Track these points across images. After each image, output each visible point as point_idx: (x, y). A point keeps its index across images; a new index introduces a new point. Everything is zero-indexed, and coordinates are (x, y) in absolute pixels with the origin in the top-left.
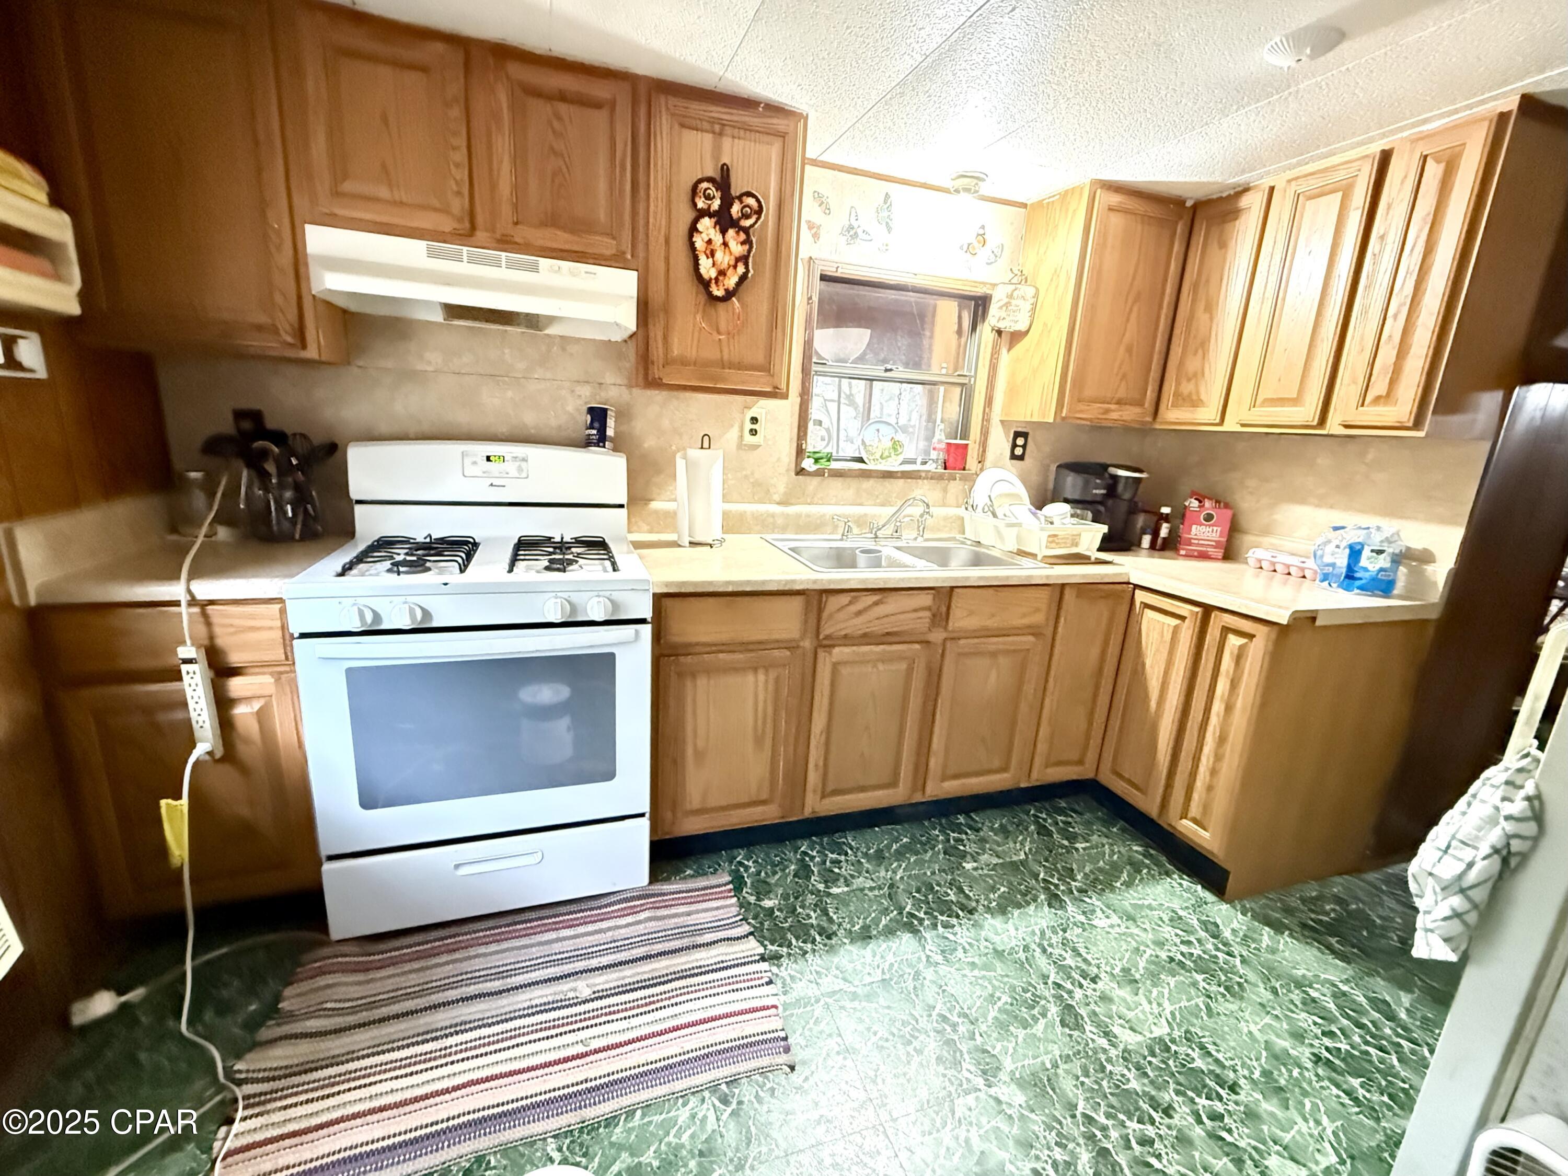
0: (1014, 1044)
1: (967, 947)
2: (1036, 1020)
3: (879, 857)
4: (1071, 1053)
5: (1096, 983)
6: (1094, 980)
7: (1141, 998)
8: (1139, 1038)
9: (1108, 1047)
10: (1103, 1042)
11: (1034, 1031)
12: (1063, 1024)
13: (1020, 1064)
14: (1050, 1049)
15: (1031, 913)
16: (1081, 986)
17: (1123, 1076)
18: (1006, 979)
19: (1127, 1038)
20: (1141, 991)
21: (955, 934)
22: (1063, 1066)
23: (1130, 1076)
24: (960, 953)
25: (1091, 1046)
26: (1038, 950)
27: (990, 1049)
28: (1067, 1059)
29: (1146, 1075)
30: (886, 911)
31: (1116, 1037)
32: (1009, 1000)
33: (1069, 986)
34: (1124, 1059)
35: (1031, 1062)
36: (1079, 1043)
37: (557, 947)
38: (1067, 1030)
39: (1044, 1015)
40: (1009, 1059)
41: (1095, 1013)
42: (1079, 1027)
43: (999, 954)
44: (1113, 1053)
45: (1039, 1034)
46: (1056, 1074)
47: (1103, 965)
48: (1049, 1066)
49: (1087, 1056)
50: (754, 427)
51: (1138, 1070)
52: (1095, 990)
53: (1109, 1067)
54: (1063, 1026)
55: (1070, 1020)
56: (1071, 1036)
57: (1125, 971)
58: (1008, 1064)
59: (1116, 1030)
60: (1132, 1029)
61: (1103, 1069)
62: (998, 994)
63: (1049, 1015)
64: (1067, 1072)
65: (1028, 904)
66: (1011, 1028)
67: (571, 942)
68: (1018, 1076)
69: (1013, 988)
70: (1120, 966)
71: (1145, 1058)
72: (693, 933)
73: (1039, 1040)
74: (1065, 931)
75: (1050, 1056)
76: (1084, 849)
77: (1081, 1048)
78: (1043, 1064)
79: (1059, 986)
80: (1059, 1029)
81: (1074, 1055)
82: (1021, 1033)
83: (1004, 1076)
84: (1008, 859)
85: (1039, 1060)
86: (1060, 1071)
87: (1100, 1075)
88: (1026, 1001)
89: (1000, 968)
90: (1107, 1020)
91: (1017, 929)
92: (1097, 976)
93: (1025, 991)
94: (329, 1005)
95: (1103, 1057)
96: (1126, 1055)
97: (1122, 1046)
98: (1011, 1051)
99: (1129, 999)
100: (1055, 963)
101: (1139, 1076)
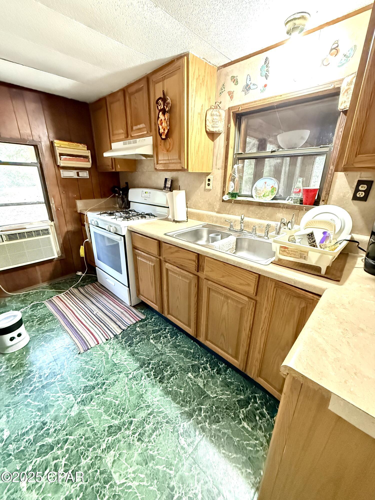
0: (96, 409)
1: (140, 385)
2: (109, 415)
3: (175, 346)
4: (96, 431)
5: (138, 441)
6: (139, 440)
7: (135, 467)
8: (110, 465)
9: (101, 448)
10: (104, 446)
11: (103, 415)
12: (110, 427)
13: (87, 412)
14: (96, 422)
15: (172, 405)
16: (134, 433)
17: (87, 456)
18: (127, 401)
19: (109, 458)
20: (140, 467)
21: (145, 379)
22: (89, 429)
23: (88, 460)
24: (135, 382)
25: (101, 440)
26: (149, 412)
27: (92, 401)
28: (92, 430)
29: (89, 469)
30: (147, 356)
31: (108, 452)
32: (117, 404)
33: (132, 428)
34: (96, 457)
35: (89, 416)
36: (101, 434)
37: (108, 304)
38: (107, 429)
39: (113, 418)
40: (90, 408)
41: (119, 441)
42: (110, 434)
43: (141, 396)
44: (99, 451)
45: (102, 418)
46: (84, 426)
47: (151, 444)
48: (88, 423)
49: (95, 439)
50: (209, 182)
51: (91, 464)
52: (133, 441)
53: (91, 449)
54: (109, 427)
55: (113, 430)
56: (104, 431)
57: (153, 458)
58: (87, 408)
59: (112, 453)
60: (114, 461)
61: (90, 446)
62: (119, 399)
63: (113, 421)
64: (87, 431)
65: (178, 403)
66: (103, 407)
67: (113, 307)
68: (82, 412)
69: (124, 404)
70: (154, 454)
71: (99, 468)
72: (120, 320)
73: (100, 418)
74: (167, 422)
75: (93, 423)
76: (243, 427)
77: (99, 435)
78: (89, 421)
79: (131, 423)
80: (107, 425)
81: (95, 433)
82: (102, 411)
83: (82, 407)
84: (205, 390)
85: (90, 419)
86: (86, 428)
87: (86, 446)
88: (118, 410)
89: (133, 399)
90: (117, 448)
91: (158, 401)
92: (143, 441)
93: (123, 409)
94: (86, 289)
95: (96, 446)
96: (99, 458)
97: (103, 456)
98: (93, 408)
99: (133, 459)
100: (144, 420)
101: (88, 465)
